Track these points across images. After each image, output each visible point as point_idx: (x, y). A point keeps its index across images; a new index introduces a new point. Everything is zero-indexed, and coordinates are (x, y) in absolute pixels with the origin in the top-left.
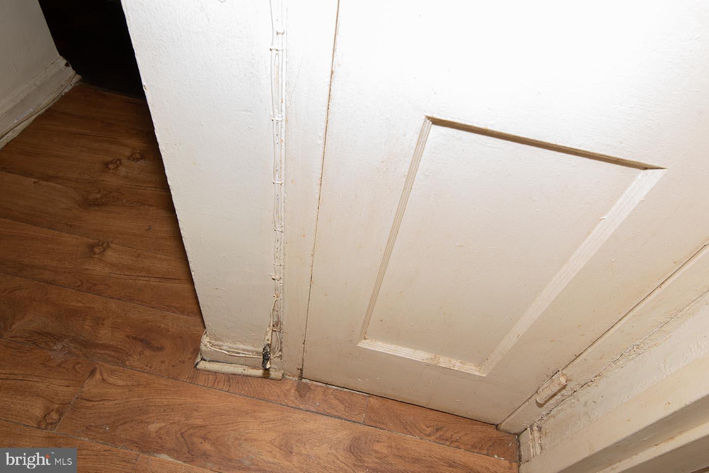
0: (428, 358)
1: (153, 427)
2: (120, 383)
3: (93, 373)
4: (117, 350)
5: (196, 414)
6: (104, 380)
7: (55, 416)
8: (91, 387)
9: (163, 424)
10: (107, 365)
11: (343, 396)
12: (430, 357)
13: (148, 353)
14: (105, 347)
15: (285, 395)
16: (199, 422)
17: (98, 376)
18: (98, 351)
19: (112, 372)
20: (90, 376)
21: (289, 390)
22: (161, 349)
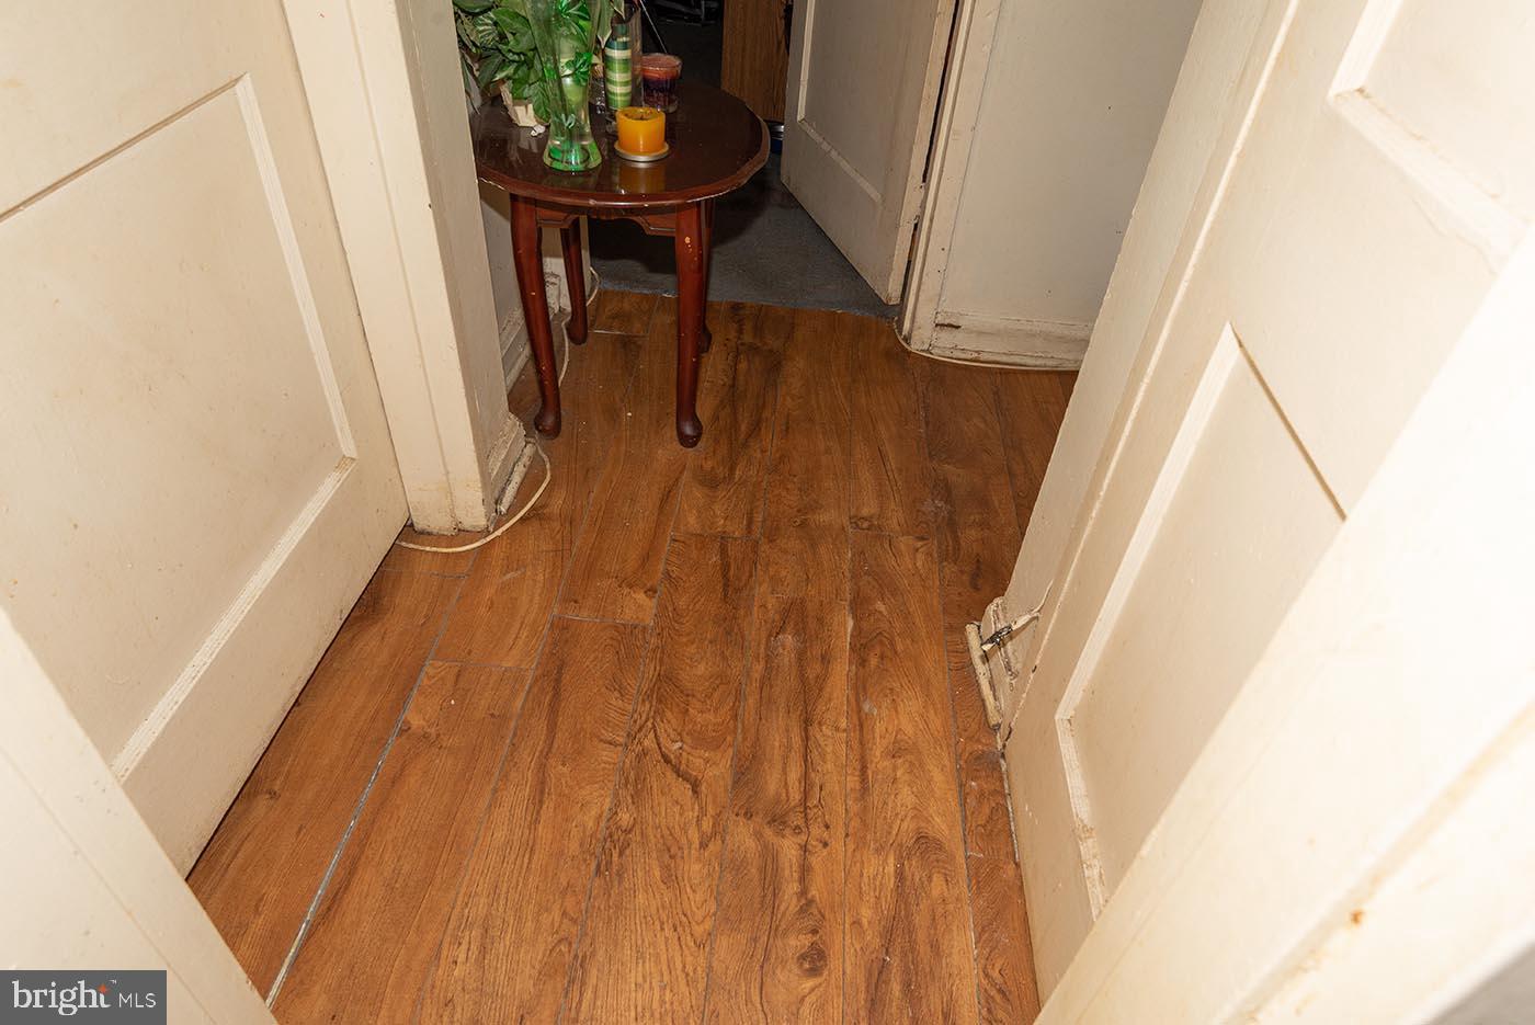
0: (1082, 821)
1: (880, 606)
2: (919, 564)
3: (922, 539)
4: (957, 548)
5: (908, 642)
6: (917, 550)
7: (865, 525)
8: (904, 543)
9: (885, 613)
10: (935, 548)
11: (1000, 821)
12: (1086, 822)
13: (965, 578)
14: (956, 540)
15: (970, 738)
16: (900, 647)
17: (920, 544)
18: (949, 535)
19: (929, 554)
20: (917, 538)
21: (978, 741)
22: (976, 588)
